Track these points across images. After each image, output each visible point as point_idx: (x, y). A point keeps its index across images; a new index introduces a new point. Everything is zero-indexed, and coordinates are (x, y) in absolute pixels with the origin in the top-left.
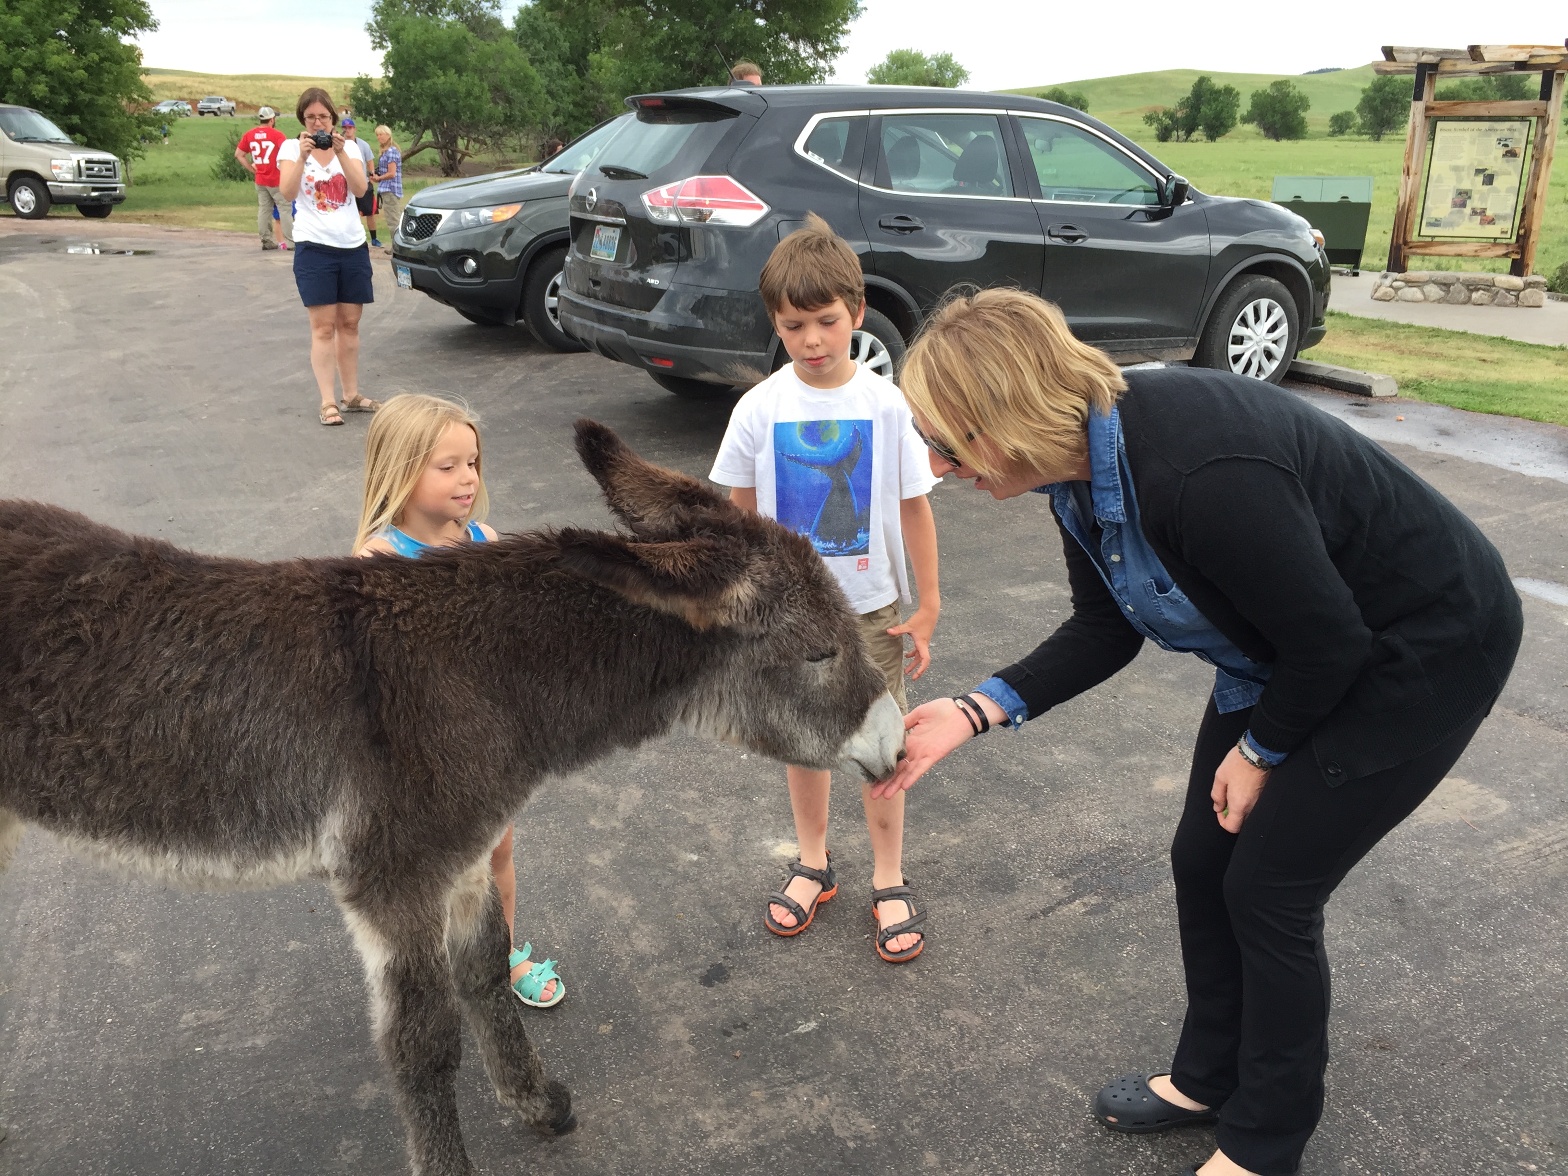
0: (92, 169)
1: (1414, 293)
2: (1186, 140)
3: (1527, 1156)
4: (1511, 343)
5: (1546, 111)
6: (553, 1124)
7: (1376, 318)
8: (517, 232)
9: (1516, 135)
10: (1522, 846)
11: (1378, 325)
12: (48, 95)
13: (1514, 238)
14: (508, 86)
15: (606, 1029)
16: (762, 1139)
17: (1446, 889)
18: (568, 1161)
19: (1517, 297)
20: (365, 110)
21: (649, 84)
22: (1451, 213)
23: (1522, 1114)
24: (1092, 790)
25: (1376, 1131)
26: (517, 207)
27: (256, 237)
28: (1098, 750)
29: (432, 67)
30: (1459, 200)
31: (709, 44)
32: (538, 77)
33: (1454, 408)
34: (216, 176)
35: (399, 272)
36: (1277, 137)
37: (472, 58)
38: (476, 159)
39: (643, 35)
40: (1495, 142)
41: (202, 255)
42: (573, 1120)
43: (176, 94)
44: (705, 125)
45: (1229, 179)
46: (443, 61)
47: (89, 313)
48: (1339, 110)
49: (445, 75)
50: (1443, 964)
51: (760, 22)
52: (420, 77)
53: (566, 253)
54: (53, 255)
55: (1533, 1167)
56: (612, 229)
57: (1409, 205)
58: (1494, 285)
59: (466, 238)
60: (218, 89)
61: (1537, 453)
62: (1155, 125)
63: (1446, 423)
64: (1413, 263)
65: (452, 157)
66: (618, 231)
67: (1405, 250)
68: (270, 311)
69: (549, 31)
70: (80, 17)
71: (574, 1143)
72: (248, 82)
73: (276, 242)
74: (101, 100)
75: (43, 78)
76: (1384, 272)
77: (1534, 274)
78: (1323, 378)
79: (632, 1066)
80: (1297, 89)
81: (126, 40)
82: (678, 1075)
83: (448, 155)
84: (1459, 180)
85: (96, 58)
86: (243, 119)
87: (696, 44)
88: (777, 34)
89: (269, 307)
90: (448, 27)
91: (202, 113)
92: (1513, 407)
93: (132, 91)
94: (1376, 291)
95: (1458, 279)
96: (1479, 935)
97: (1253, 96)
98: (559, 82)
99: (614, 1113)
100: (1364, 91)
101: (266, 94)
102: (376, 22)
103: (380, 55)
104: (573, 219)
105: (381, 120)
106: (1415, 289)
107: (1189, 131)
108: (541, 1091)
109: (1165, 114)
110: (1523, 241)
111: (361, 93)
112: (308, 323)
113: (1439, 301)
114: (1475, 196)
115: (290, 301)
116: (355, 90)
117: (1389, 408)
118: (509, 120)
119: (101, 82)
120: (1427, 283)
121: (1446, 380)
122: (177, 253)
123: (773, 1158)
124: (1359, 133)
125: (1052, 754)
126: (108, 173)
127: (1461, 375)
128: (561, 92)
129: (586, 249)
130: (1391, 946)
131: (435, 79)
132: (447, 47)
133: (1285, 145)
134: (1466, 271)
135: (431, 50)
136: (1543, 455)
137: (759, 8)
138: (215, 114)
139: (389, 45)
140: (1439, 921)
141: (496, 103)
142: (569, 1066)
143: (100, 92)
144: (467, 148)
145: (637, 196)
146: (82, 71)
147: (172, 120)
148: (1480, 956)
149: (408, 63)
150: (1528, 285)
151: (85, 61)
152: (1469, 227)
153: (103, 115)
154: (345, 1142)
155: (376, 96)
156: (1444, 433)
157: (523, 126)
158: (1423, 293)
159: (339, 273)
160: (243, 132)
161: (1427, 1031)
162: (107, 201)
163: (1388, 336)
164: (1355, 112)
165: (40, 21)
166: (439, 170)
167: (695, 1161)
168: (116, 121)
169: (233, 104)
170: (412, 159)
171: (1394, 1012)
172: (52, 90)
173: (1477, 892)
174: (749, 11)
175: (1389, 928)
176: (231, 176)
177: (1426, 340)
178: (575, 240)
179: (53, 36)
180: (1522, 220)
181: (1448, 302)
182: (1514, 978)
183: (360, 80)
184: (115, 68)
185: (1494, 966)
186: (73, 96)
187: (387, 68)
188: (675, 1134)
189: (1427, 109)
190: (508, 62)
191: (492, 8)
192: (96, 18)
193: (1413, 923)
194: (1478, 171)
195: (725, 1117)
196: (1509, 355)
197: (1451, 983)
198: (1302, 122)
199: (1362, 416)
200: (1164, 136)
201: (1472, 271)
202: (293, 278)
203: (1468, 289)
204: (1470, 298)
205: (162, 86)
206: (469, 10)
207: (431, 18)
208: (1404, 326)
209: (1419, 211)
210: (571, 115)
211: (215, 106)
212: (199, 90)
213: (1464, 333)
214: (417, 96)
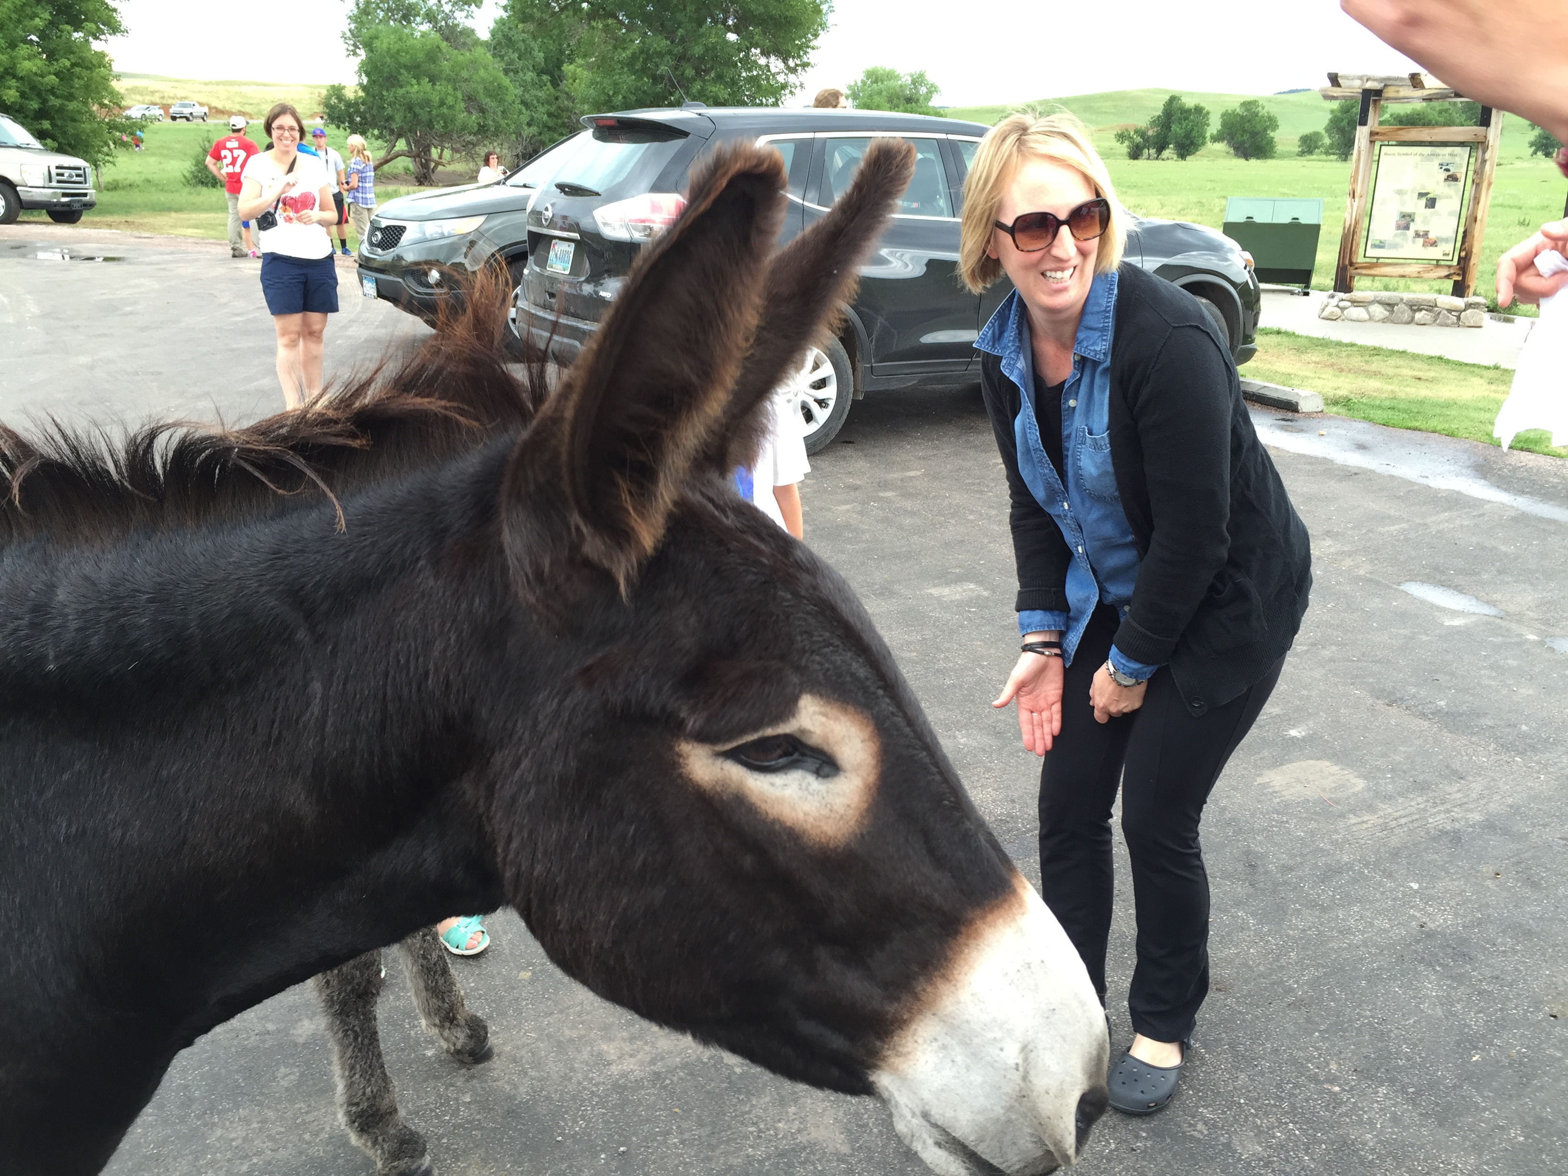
0: (62, 175)
1: (1358, 312)
2: (1157, 158)
3: (1332, 1080)
4: (1448, 362)
5: (1486, 137)
6: (472, 1053)
7: (1320, 336)
8: (480, 243)
9: (1457, 159)
10: (1371, 819)
11: (1322, 344)
12: (19, 100)
13: (1455, 263)
14: (482, 96)
15: (525, 975)
16: (659, 1067)
17: (1296, 856)
18: (484, 1085)
19: (1459, 318)
20: (339, 118)
21: (620, 97)
22: (1395, 235)
23: (1334, 1045)
24: (989, 770)
25: (1203, 1058)
26: (480, 220)
27: (226, 245)
28: (998, 734)
29: (405, 75)
30: (1403, 222)
31: (682, 58)
32: (511, 88)
33: (1375, 424)
34: (187, 182)
35: (365, 282)
36: (1246, 156)
37: (446, 65)
38: (450, 168)
39: (615, 48)
40: (1437, 167)
41: (171, 262)
42: (490, 1050)
43: (148, 99)
44: (656, 144)
45: (1193, 199)
46: (416, 70)
47: (56, 319)
48: (1307, 130)
49: (419, 84)
50: (1283, 920)
51: (732, 37)
52: (393, 86)
53: (525, 266)
54: (23, 260)
55: (1337, 1089)
56: (567, 243)
57: (1355, 227)
58: (1436, 306)
59: (430, 250)
60: (191, 94)
61: (1447, 467)
62: (1126, 143)
63: (1366, 439)
64: (1360, 283)
65: (425, 166)
66: (573, 245)
67: (1351, 271)
68: (238, 319)
69: (523, 41)
70: (51, 23)
71: (490, 1070)
72: (222, 88)
73: (245, 250)
74: (72, 106)
75: (13, 83)
76: (1331, 292)
77: (1475, 294)
78: (1254, 394)
79: (547, 1006)
80: (1266, 109)
81: (96, 46)
83: (422, 164)
84: (1403, 204)
85: (68, 64)
86: (216, 125)
87: (668, 57)
88: (749, 49)
89: (237, 315)
90: (422, 36)
91: (174, 118)
92: (1433, 423)
93: (103, 97)
94: (1323, 310)
95: (1402, 300)
96: (1319, 895)
97: (1223, 115)
98: (534, 92)
99: (528, 1045)
100: (1332, 111)
101: (239, 100)
102: (350, 30)
103: (355, 62)
104: (530, 232)
105: (355, 129)
106: (1360, 309)
107: (1161, 149)
108: (462, 1022)
109: (1136, 132)
110: (1464, 263)
111: (334, 101)
112: (274, 330)
113: (1384, 320)
114: (1418, 219)
116: (329, 97)
117: (1313, 423)
118: (482, 130)
119: (72, 87)
120: (1371, 303)
121: (1375, 398)
122: (146, 259)
123: (668, 1082)
124: (1327, 153)
125: (955, 737)
126: (79, 179)
127: (1393, 392)
128: (535, 102)
129: (543, 262)
130: (1238, 904)
131: (409, 88)
132: (421, 56)
133: (1254, 164)
134: (1415, 292)
135: (405, 59)
136: (1452, 468)
137: (730, 22)
138: (188, 119)
139: (362, 53)
140: (1285, 883)
141: (470, 113)
142: (490, 1007)
143: (71, 97)
144: (440, 157)
145: (589, 211)
146: (53, 77)
147: (144, 127)
148: (1317, 913)
149: (381, 71)
150: (1469, 306)
151: (56, 66)
152: (1414, 249)
153: (74, 120)
154: (283, 1070)
155: (349, 104)
156: (1361, 447)
157: (497, 136)
158: (1368, 312)
159: (305, 283)
160: (216, 138)
161: (1260, 976)
162: (76, 207)
163: (1330, 355)
164: (1323, 132)
165: (12, 26)
166: (412, 179)
167: (597, 1085)
168: (86, 126)
169: (206, 109)
170: (386, 167)
171: (1233, 960)
172: (23, 95)
173: (1323, 859)
174: (719, 26)
175: (1239, 889)
176: (202, 183)
177: (1367, 358)
178: (532, 254)
179: (25, 41)
180: (1463, 242)
181: (1393, 322)
182: (1345, 932)
183: (333, 88)
184: (85, 73)
185: (1329, 922)
186: (44, 101)
187: (360, 76)
188: (582, 1063)
189: (1372, 134)
190: (482, 72)
191: (466, 17)
192: (67, 23)
193: (1261, 884)
194: (1421, 195)
195: (627, 1047)
196: (1445, 374)
197: (1288, 936)
198: (1271, 142)
199: (1286, 430)
200: (1135, 154)
201: (1421, 292)
202: (260, 286)
203: (1411, 309)
204: (1413, 318)
205: (134, 90)
206: (443, 19)
207: (405, 27)
208: (1347, 345)
209: (1365, 233)
210: (545, 126)
211: (186, 111)
212: (171, 95)
213: (1404, 352)
214: (390, 104)
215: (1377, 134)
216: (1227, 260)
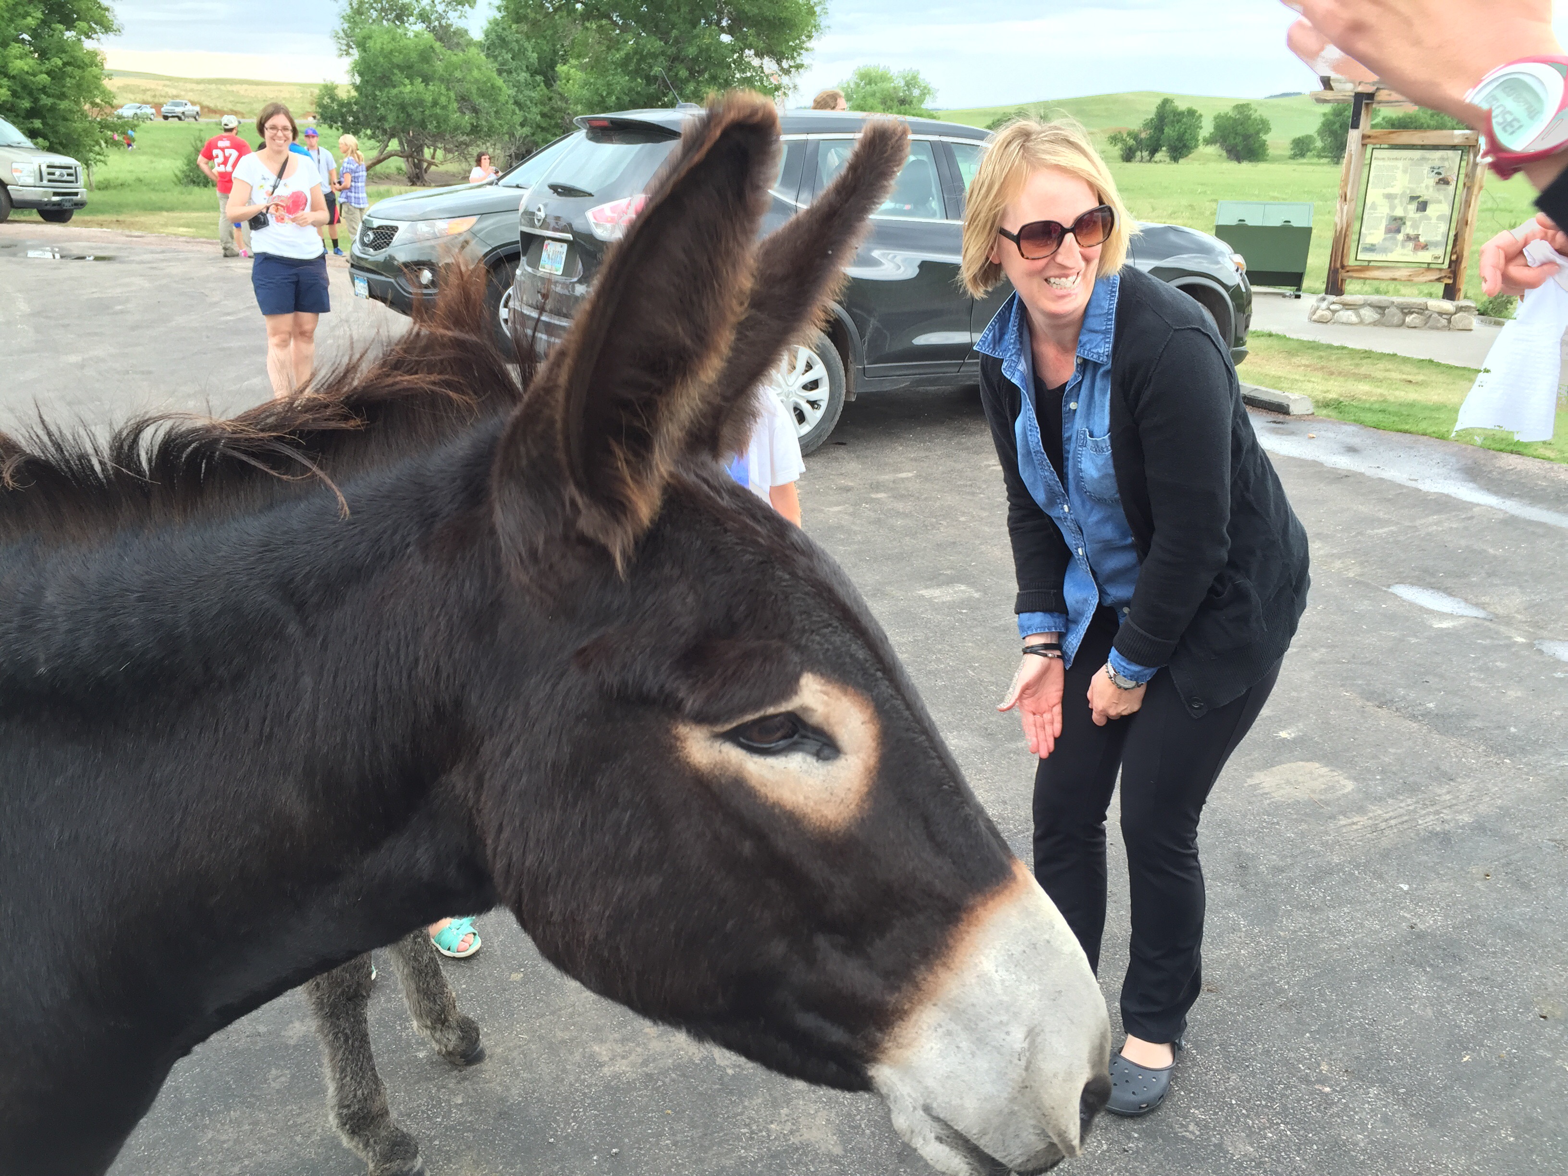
0: (53, 174)
1: (1349, 316)
2: (1150, 161)
3: (1323, 1080)
4: (1438, 365)
5: (1477, 141)
6: (464, 1055)
7: (1311, 339)
8: (473, 243)
9: (1449, 163)
10: (1362, 820)
11: (1313, 347)
12: (11, 100)
13: (1446, 266)
14: (475, 96)
15: (517, 977)
16: (650, 1068)
17: (1287, 857)
18: (476, 1086)
19: (1449, 321)
20: (331, 118)
21: (614, 98)
22: (1385, 239)
23: (1325, 1046)
25: (1194, 1059)
26: (474, 219)
27: (217, 244)
29: (398, 76)
30: (1394, 226)
31: (675, 59)
32: (505, 88)
33: (1366, 426)
34: (179, 181)
35: (356, 281)
36: (1239, 159)
37: (439, 66)
38: (442, 168)
39: (609, 48)
40: (1428, 171)
41: (162, 260)
42: (482, 1052)
43: (140, 97)
44: (649, 145)
45: (1184, 202)
46: (409, 70)
47: (47, 317)
48: (1299, 133)
49: (412, 84)
50: (1274, 921)
51: (726, 38)
52: (386, 86)
53: (517, 267)
54: (13, 259)
55: (1328, 1089)
56: (558, 244)
57: (1346, 231)
58: (1427, 309)
59: (422, 250)
60: (183, 93)
61: (1435, 470)
62: (1120, 145)
63: (1355, 441)
64: (1351, 286)
65: (418, 166)
66: (565, 246)
67: (1343, 274)
68: (229, 318)
69: (517, 41)
70: (44, 22)
71: (481, 1071)
72: (213, 86)
73: (236, 249)
74: (63, 105)
75: (5, 82)
76: (1323, 295)
77: (1465, 297)
79: (539, 1008)
80: (1258, 113)
81: (88, 45)
82: (579, 1015)
83: (414, 164)
84: (1393, 208)
85: (60, 63)
86: (208, 124)
87: (661, 58)
88: (742, 50)
89: (228, 314)
90: (416, 36)
91: (166, 118)
92: (1423, 426)
93: (95, 96)
94: (1314, 313)
95: (1392, 303)
96: (1310, 897)
97: (1216, 118)
98: (527, 93)
99: (520, 1046)
100: (1325, 115)
101: (232, 99)
102: (343, 30)
103: (348, 62)
104: (522, 233)
106: (1350, 312)
107: (1153, 151)
108: (454, 1024)
109: (1129, 134)
110: (1455, 266)
111: (327, 100)
112: (265, 330)
113: (1375, 324)
114: (1409, 222)
115: (248, 308)
116: (321, 98)
117: (1303, 426)
118: (475, 130)
119: (64, 86)
120: (1362, 306)
121: (1365, 401)
122: (137, 258)
123: (660, 1083)
124: (1319, 156)
126: (70, 178)
127: (1381, 395)
128: (528, 102)
129: (535, 263)
130: (1229, 905)
131: (402, 88)
132: (414, 57)
133: (1246, 166)
134: (1404, 296)
135: (398, 59)
136: (1441, 471)
137: (724, 23)
138: (180, 118)
139: (355, 53)
140: (1276, 884)
141: (463, 113)
142: (481, 1008)
143: (62, 96)
144: (433, 157)
145: (582, 212)
146: (45, 76)
147: (136, 126)
148: (1308, 914)
149: (374, 71)
150: (1460, 309)
151: (47, 65)
152: (1402, 253)
153: (65, 119)
154: (274, 1072)
155: (342, 104)
156: (1351, 450)
157: (490, 136)
158: (1359, 316)
159: (297, 283)
160: (208, 137)
161: (1251, 977)
162: (67, 206)
163: (1320, 358)
164: (1316, 135)
165: (3, 25)
166: (405, 179)
167: (589, 1086)
168: (78, 125)
169: (197, 108)
170: (378, 167)
171: (1224, 961)
172: (14, 94)
173: (1314, 860)
174: (713, 27)
175: (1230, 890)
176: (194, 182)
177: (1357, 361)
178: (524, 255)
179: (17, 40)
180: (1454, 246)
181: (1382, 325)
182: (1336, 933)
183: (326, 87)
184: (77, 72)
185: (1320, 923)
186: (36, 100)
187: (353, 75)
188: (574, 1064)
189: (1364, 137)
190: (475, 73)
191: (460, 17)
192: (59, 22)
193: (1252, 886)
194: (1412, 199)
195: (619, 1049)
196: (1434, 377)
197: (1279, 937)
198: (1263, 145)
199: (1277, 433)
200: (1128, 156)
201: (1410, 296)
202: (251, 286)
203: (1402, 313)
204: (1404, 321)
205: (126, 89)
206: (436, 19)
207: (398, 27)
208: (1338, 348)
209: (1356, 237)
210: (539, 126)
211: (179, 110)
212: (163, 93)
213: (1394, 356)
214: (383, 104)
215: (1369, 137)
216: (1218, 263)
